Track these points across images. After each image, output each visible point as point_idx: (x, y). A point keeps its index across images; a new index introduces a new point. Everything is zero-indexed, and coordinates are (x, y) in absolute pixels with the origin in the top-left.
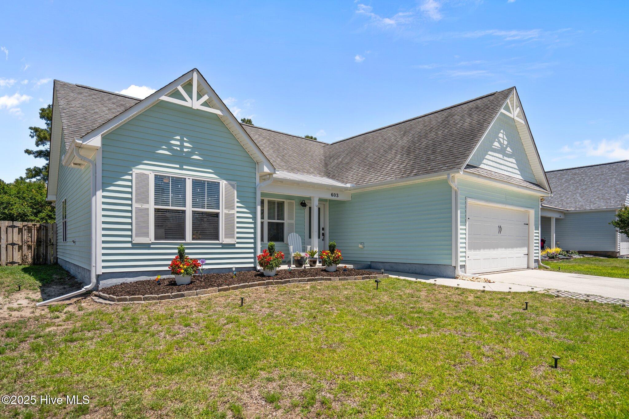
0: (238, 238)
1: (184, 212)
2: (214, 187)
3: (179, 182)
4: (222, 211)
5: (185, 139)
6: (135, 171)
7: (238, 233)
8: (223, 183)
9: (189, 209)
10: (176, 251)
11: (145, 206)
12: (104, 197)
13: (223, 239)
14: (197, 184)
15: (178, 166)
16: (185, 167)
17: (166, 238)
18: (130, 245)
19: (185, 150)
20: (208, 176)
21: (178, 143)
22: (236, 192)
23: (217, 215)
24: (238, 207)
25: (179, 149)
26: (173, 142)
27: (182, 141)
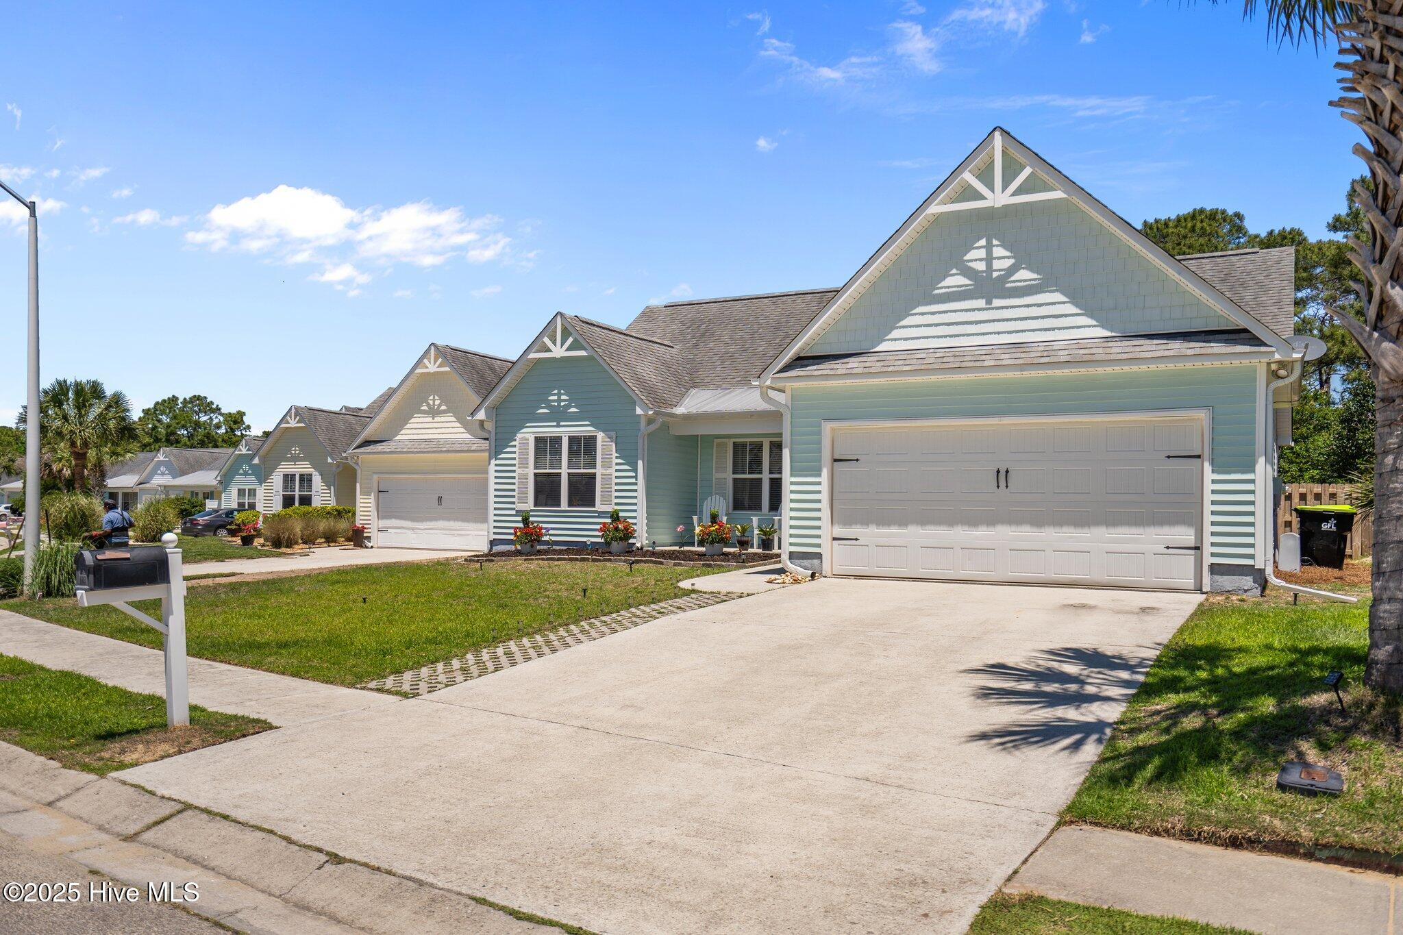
0: (617, 504)
1: (559, 475)
2: (590, 442)
3: (556, 440)
4: (599, 471)
5: (562, 392)
6: (519, 436)
7: (616, 497)
8: (600, 436)
9: (564, 471)
10: (520, 519)
11: (526, 471)
12: (496, 465)
13: (600, 507)
14: (573, 440)
15: (555, 424)
16: (562, 423)
17: (546, 505)
18: (514, 512)
19: (562, 404)
20: (584, 429)
21: (555, 398)
22: (614, 445)
23: (593, 476)
24: (617, 464)
25: (556, 404)
26: (551, 398)
27: (559, 395)
